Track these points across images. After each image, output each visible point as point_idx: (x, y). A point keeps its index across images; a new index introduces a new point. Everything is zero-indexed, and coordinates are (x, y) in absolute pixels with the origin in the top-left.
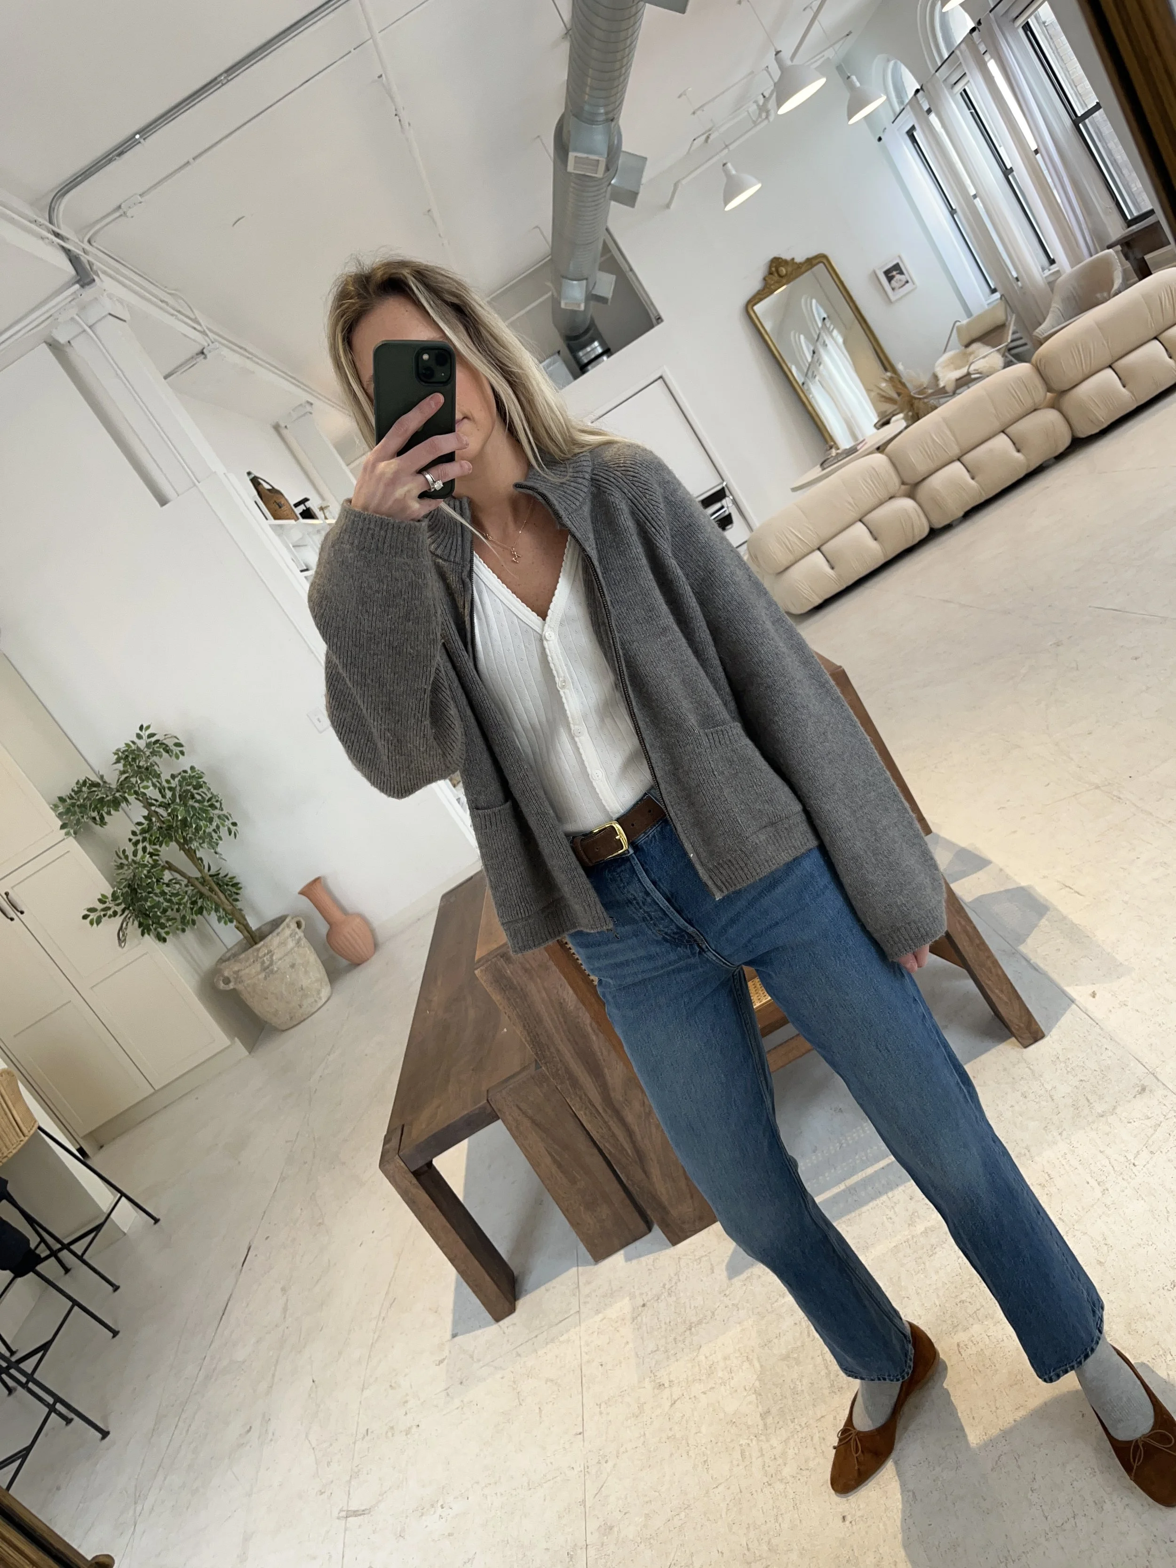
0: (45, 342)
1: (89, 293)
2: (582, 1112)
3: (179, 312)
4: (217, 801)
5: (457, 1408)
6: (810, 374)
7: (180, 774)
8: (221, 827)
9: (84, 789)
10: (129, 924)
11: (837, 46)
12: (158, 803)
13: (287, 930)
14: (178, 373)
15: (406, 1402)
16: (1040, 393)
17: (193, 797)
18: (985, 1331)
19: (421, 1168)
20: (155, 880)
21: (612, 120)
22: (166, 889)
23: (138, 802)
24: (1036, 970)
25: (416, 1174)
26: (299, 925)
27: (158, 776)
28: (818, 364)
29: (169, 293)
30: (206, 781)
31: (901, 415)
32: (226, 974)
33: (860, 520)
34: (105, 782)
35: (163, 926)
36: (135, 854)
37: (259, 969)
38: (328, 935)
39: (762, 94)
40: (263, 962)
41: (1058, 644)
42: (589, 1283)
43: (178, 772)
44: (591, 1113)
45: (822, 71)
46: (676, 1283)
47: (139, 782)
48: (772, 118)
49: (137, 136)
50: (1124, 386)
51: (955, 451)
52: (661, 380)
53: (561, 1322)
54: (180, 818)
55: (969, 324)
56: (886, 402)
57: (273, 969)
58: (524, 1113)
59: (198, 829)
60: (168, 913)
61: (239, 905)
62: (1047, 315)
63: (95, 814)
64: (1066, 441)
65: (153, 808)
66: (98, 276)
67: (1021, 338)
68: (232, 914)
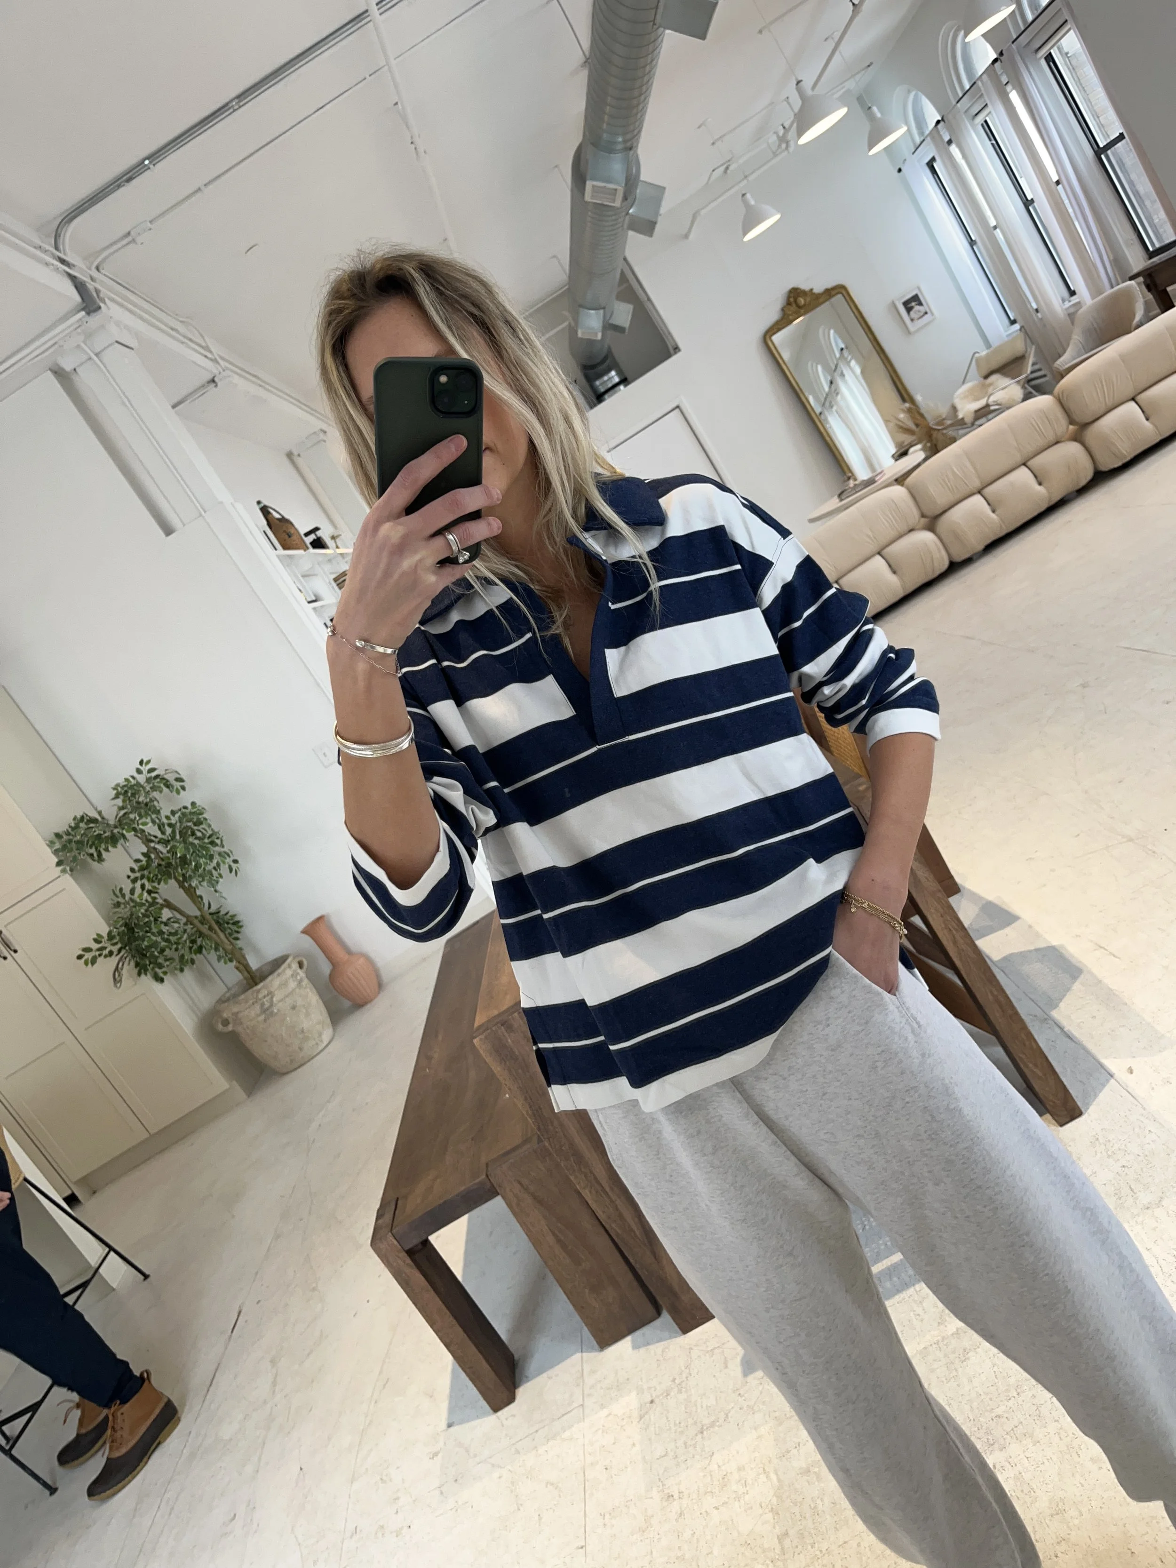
0: (50, 370)
1: (95, 320)
2: (587, 1191)
3: (190, 340)
4: (218, 838)
5: (451, 1509)
6: (827, 404)
7: (180, 810)
8: (222, 864)
9: (82, 825)
10: (125, 965)
11: (858, 77)
12: (157, 840)
13: (289, 971)
14: (188, 401)
15: (398, 1499)
16: (1062, 426)
17: (193, 834)
18: (1024, 1452)
19: (416, 1246)
20: (152, 919)
21: (631, 149)
22: (164, 929)
23: (136, 838)
24: (1071, 1039)
25: (410, 1253)
26: (301, 965)
27: (158, 812)
28: (835, 395)
29: (181, 322)
30: (207, 817)
31: (919, 446)
32: (225, 1015)
33: (879, 553)
34: (103, 818)
35: (160, 966)
36: (132, 892)
37: (258, 1012)
38: (330, 975)
39: (782, 125)
40: (263, 1005)
41: (1084, 686)
42: (593, 1372)
43: (179, 808)
44: (597, 1192)
45: (843, 100)
46: (687, 1378)
47: (138, 818)
48: (791, 149)
49: (147, 162)
50: (1147, 419)
51: (977, 484)
52: (677, 410)
53: (563, 1415)
54: (179, 855)
55: (987, 355)
56: (905, 433)
57: (273, 1012)
58: (526, 1190)
59: (197, 866)
60: (165, 953)
61: (239, 944)
62: (1068, 345)
63: (93, 851)
64: (1089, 474)
65: (152, 845)
66: (105, 303)
67: (1040, 370)
68: (232, 953)
